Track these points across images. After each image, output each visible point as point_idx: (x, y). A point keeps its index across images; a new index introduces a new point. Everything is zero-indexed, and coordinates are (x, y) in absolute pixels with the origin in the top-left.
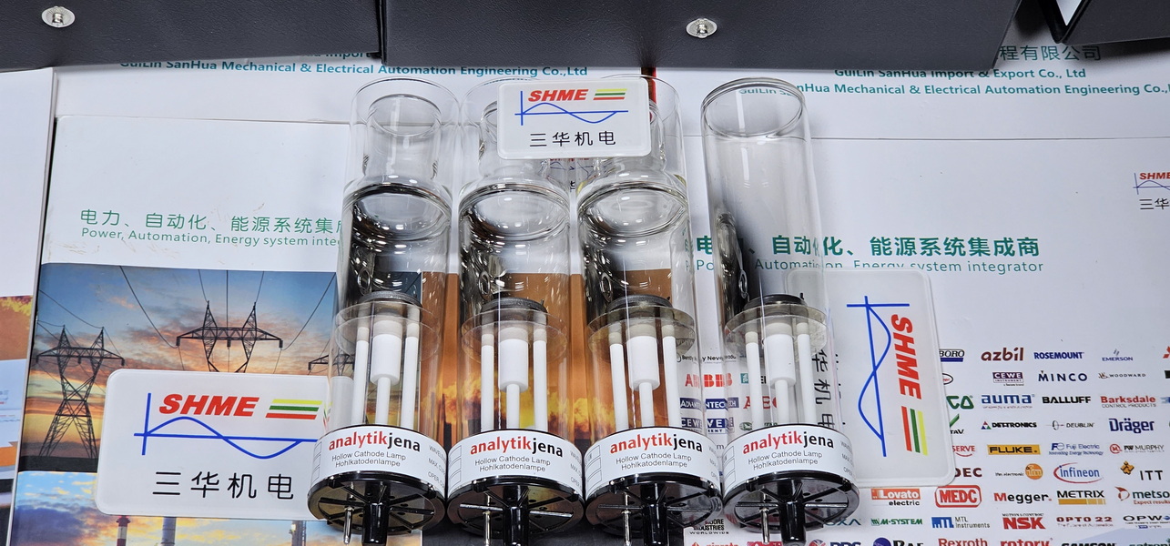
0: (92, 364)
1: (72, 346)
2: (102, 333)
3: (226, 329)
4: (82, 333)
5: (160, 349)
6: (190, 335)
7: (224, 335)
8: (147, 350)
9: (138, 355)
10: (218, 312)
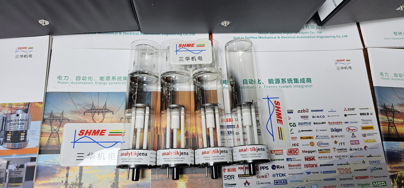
0: (60, 122)
1: (54, 116)
2: (63, 112)
3: (98, 109)
4: (57, 113)
5: (79, 116)
6: (88, 112)
7: (97, 111)
8: (76, 117)
9: (73, 118)
10: (96, 104)
